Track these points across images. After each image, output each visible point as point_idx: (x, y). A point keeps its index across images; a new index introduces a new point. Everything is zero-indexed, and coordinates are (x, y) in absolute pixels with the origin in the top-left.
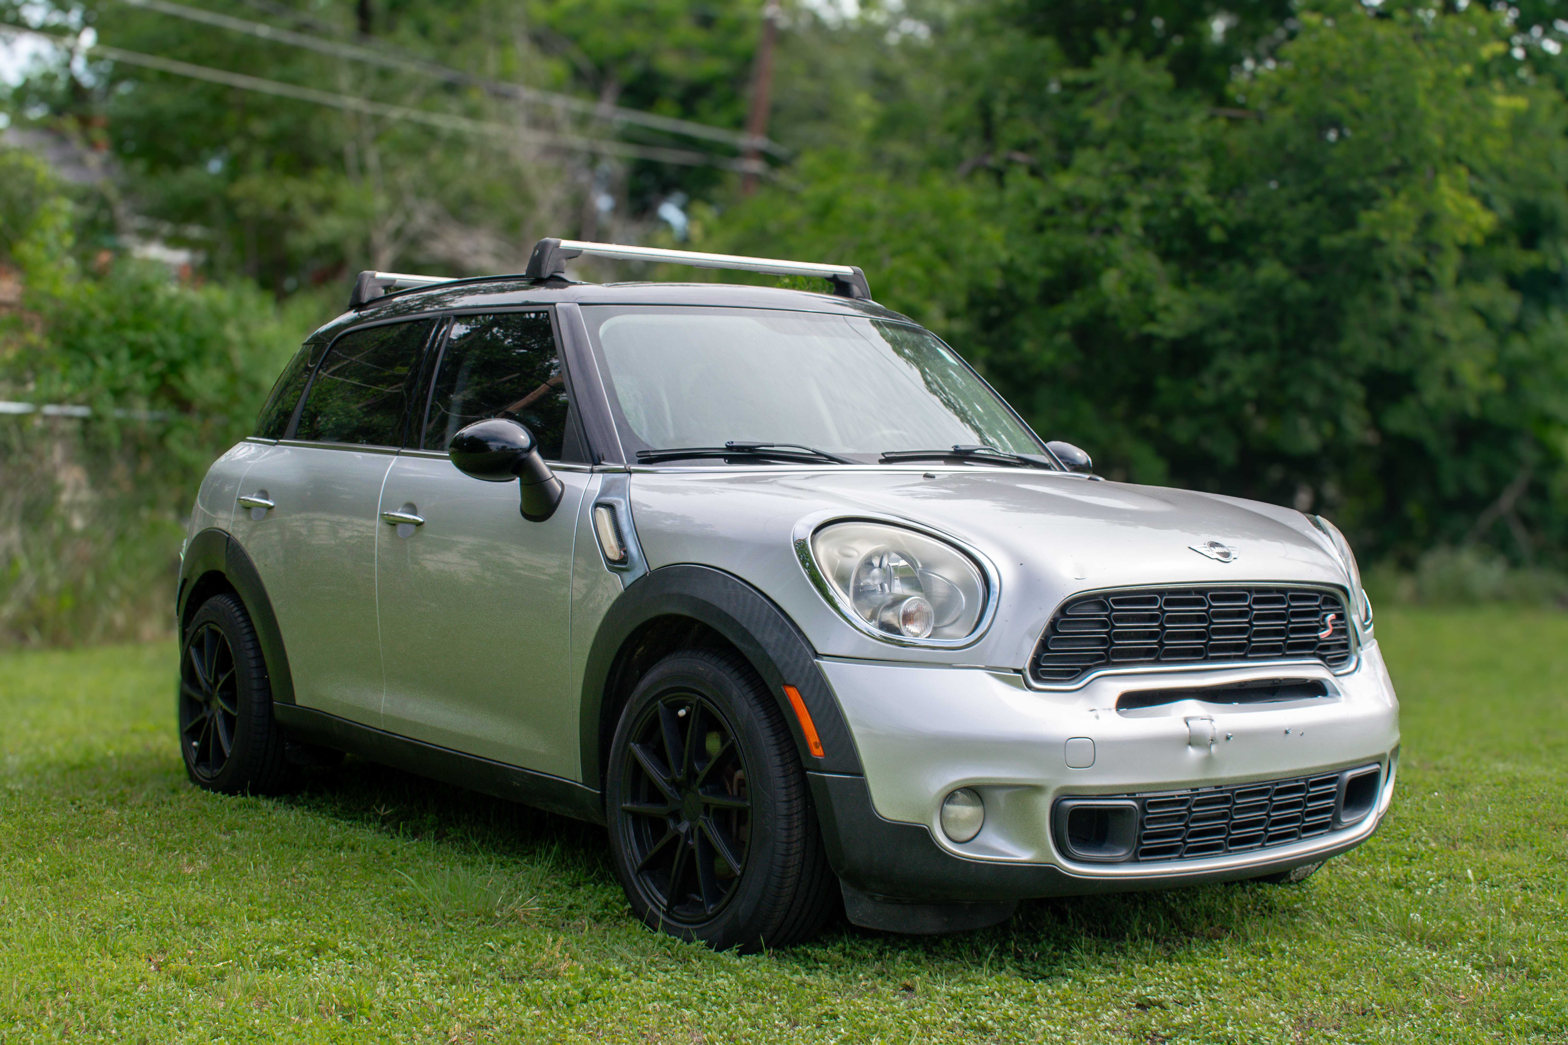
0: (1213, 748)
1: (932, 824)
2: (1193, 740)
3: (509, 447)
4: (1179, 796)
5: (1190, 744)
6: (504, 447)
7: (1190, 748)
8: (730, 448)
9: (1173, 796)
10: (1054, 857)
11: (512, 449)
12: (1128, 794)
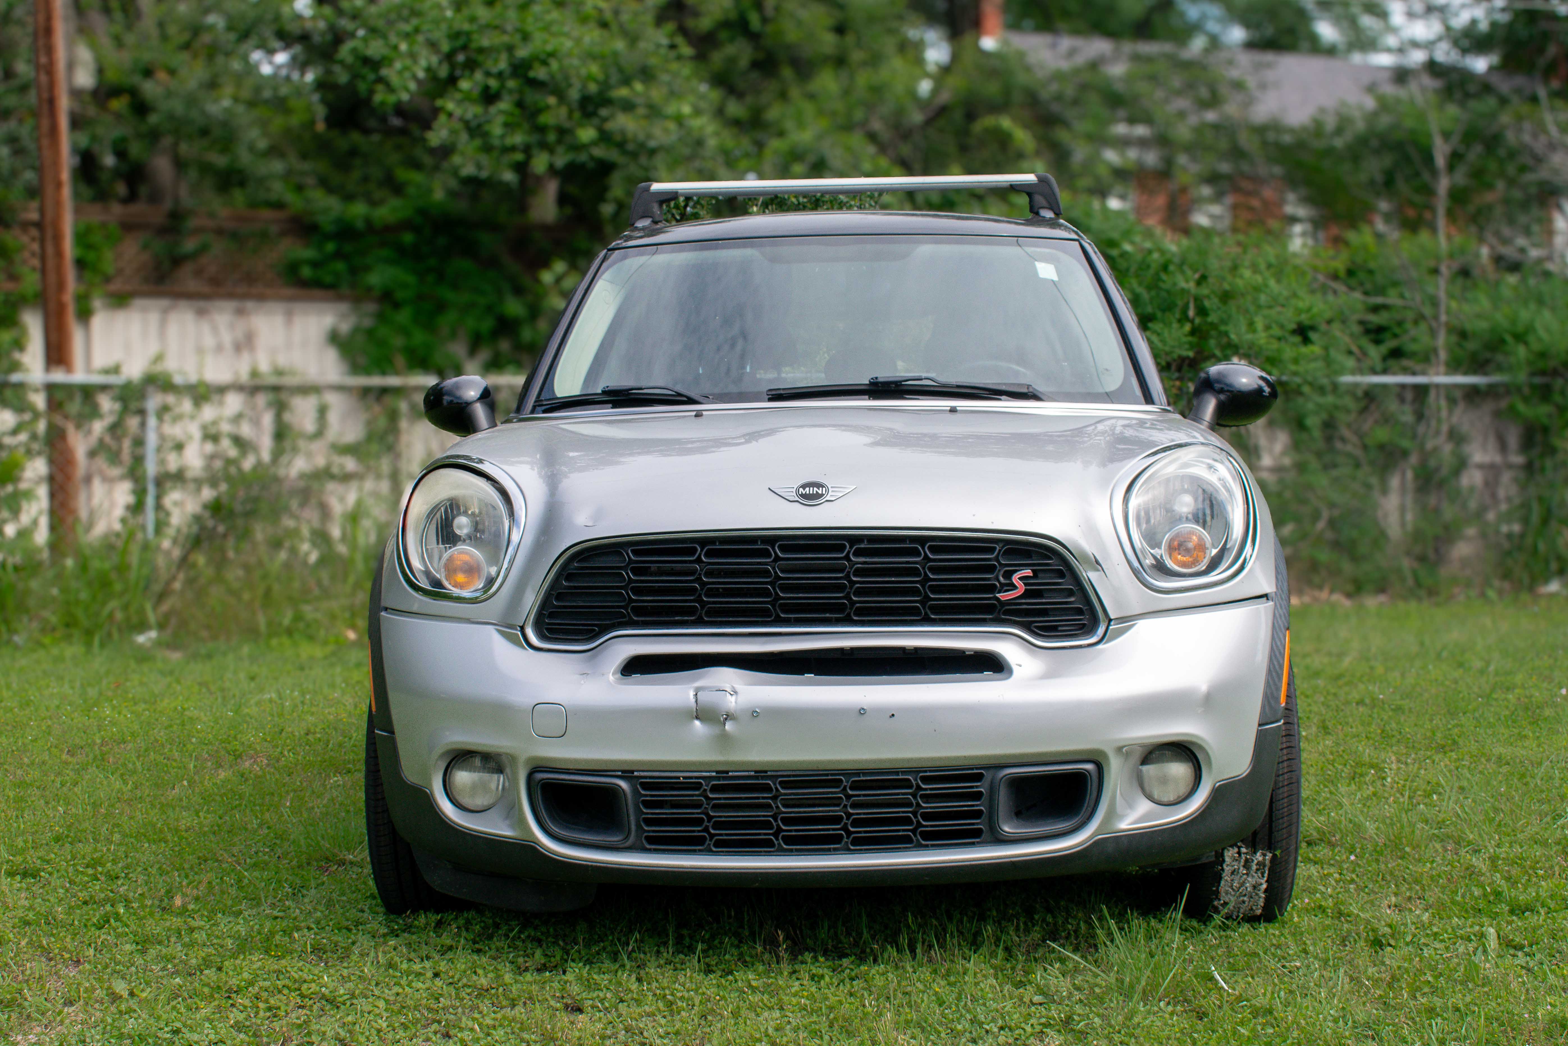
0: (729, 726)
1: (431, 785)
2: (703, 713)
3: (455, 401)
4: (684, 778)
5: (697, 718)
6: (451, 401)
7: (697, 723)
8: (604, 392)
9: (678, 778)
10: (533, 834)
11: (458, 403)
12: (623, 771)
